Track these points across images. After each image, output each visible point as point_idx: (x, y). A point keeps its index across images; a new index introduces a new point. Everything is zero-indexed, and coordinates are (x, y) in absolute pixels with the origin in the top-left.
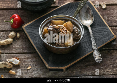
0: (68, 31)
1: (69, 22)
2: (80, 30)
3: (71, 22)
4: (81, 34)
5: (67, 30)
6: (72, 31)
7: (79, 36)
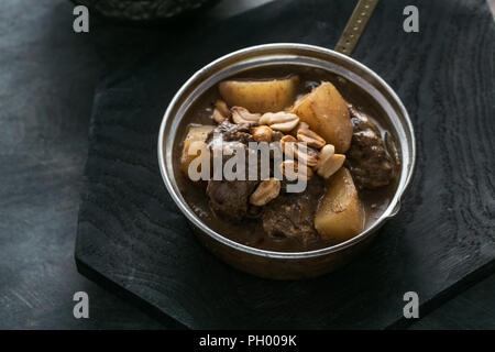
0: (329, 148)
1: (326, 86)
2: (388, 125)
3: (333, 88)
4: (400, 153)
5: (319, 141)
6: (347, 143)
7: (387, 166)
